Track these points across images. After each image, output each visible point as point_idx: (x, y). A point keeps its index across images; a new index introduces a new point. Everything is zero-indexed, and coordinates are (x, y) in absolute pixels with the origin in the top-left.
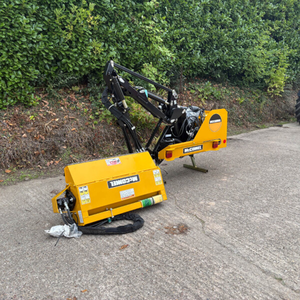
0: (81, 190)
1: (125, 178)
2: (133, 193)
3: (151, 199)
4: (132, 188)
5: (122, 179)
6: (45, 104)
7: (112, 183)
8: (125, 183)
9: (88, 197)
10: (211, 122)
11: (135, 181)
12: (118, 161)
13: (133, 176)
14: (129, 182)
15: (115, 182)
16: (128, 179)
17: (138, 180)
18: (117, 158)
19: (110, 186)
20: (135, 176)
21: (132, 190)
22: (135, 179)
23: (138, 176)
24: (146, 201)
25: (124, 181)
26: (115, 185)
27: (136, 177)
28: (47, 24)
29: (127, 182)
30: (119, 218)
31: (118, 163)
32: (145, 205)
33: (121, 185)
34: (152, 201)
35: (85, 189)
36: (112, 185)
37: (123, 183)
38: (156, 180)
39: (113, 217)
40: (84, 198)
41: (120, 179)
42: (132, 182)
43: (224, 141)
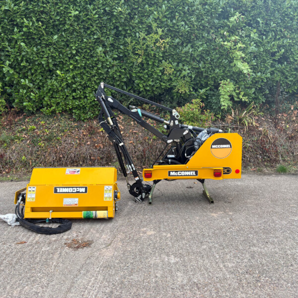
0: (30, 189)
1: (73, 188)
2: (77, 203)
3: (94, 212)
4: (76, 198)
5: (69, 188)
6: (120, 118)
7: (58, 189)
8: (71, 191)
9: (34, 196)
10: (213, 146)
11: (82, 192)
12: (78, 171)
13: (82, 187)
14: (75, 191)
15: (61, 189)
16: (75, 189)
17: (86, 192)
18: (78, 169)
19: (56, 191)
20: (83, 187)
21: (77, 200)
22: (83, 190)
23: (86, 188)
24: (87, 213)
25: (70, 190)
26: (61, 191)
27: (84, 189)
28: (122, 51)
29: (73, 191)
30: (58, 222)
31: (76, 173)
32: (85, 217)
33: (66, 193)
34: (94, 215)
35: (34, 189)
36: (58, 191)
37: (70, 191)
38: (106, 196)
39: (50, 218)
40: (30, 196)
41: (67, 188)
42: (79, 192)
43: (237, 171)
